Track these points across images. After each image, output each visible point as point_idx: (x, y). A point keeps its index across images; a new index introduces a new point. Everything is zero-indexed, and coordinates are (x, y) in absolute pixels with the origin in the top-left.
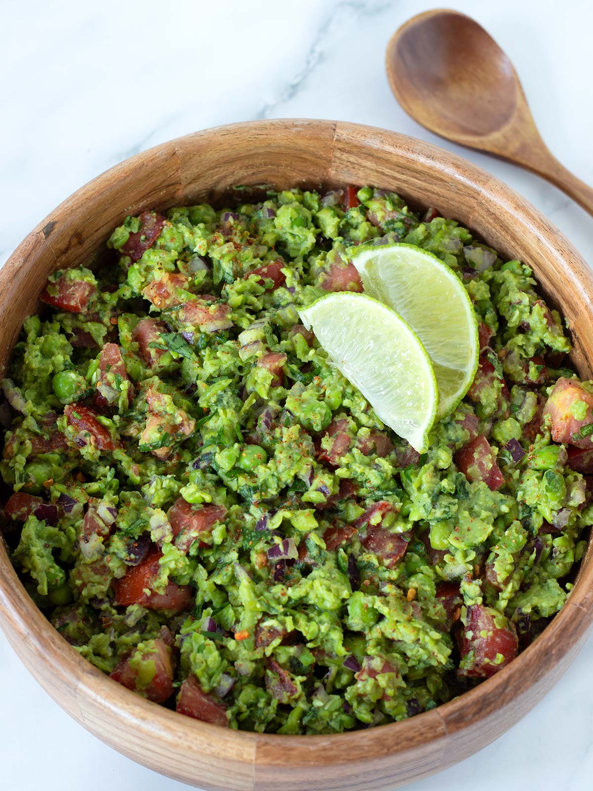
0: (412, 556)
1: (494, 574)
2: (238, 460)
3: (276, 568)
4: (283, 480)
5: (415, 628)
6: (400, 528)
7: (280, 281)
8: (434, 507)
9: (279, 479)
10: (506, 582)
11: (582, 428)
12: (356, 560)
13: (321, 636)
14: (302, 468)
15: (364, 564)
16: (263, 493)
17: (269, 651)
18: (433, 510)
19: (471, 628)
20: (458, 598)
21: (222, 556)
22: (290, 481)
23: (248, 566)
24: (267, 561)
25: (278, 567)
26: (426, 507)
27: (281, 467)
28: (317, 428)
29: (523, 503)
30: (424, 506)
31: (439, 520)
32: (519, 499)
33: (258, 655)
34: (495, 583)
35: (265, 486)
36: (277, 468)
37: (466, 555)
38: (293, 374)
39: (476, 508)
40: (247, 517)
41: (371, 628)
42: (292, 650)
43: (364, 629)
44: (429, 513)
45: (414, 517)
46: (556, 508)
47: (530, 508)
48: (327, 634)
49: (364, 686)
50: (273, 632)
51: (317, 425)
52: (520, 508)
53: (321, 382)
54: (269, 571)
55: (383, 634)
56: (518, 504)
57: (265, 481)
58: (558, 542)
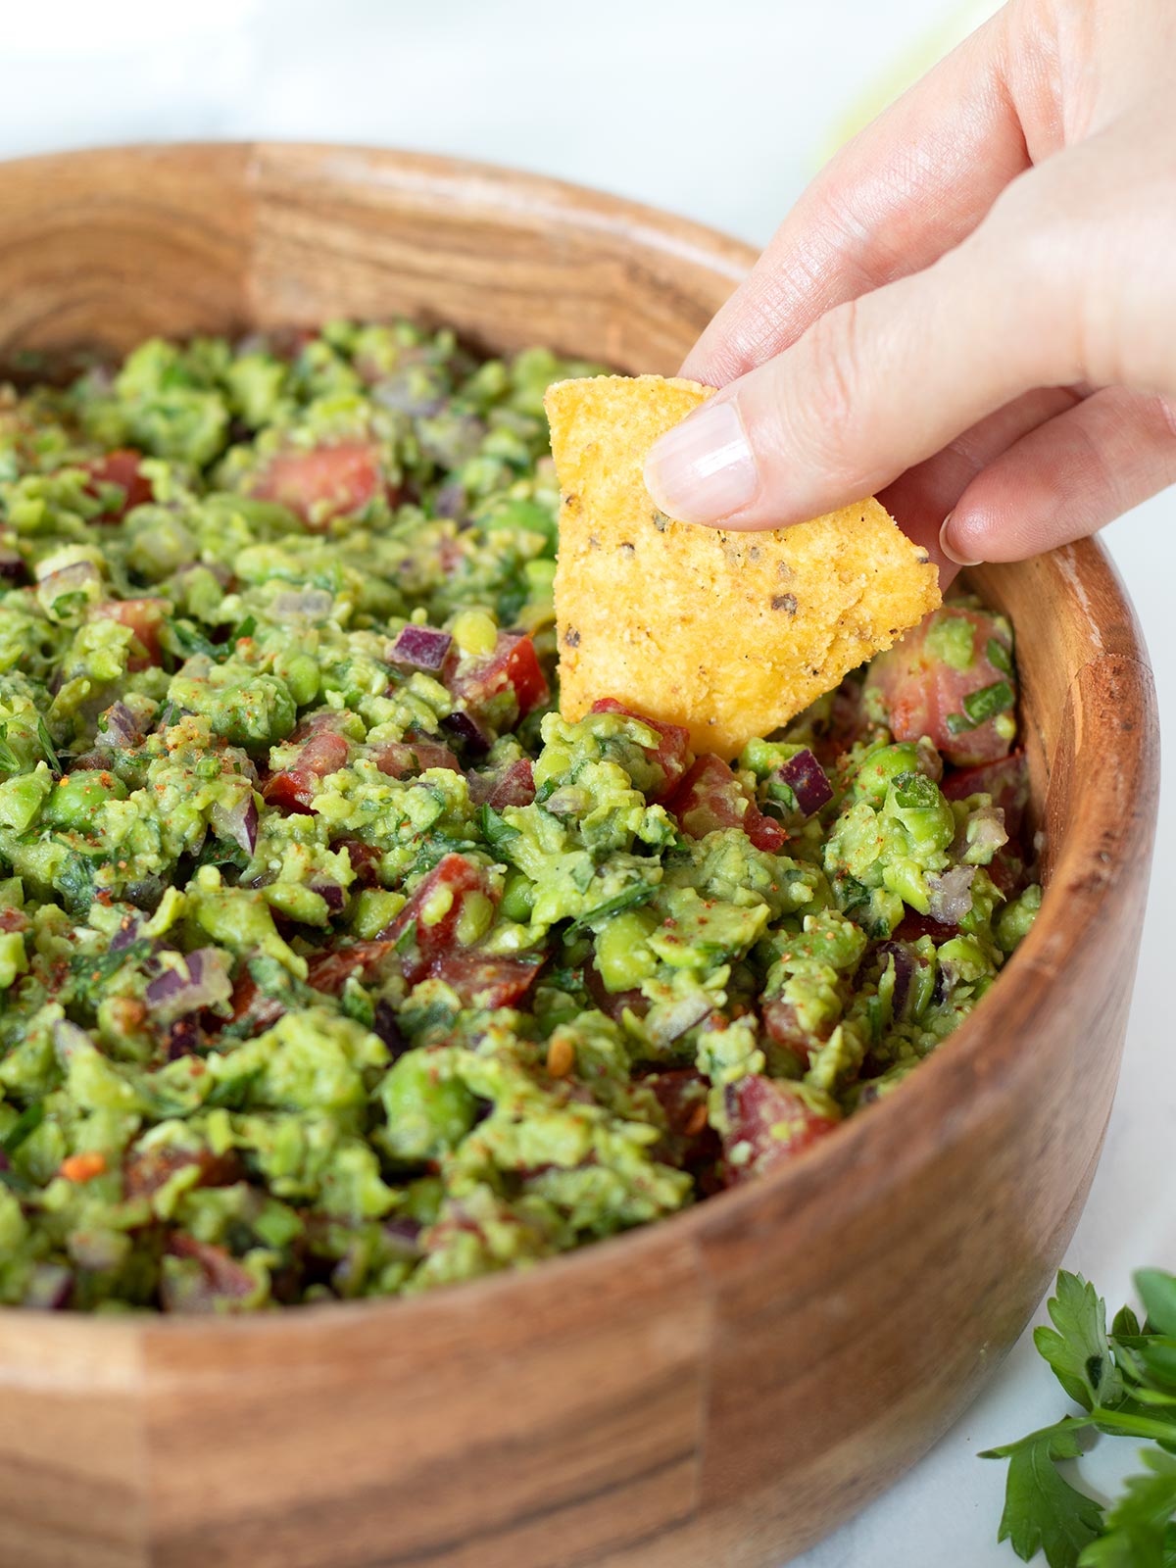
0: (551, 998)
1: (789, 1012)
2: (48, 800)
3: (172, 1033)
4: (175, 827)
5: (579, 1120)
6: (510, 939)
7: (141, 493)
8: (599, 874)
9: (163, 830)
10: (825, 1031)
11: (969, 699)
12: (396, 1013)
13: (312, 1164)
14: (222, 793)
15: (419, 1016)
16: (122, 864)
17: (163, 1202)
18: (597, 881)
19: (744, 1135)
20: (695, 1083)
21: (18, 1025)
22: (192, 830)
23: (94, 1033)
24: (146, 1014)
25: (178, 1029)
26: (578, 874)
27: (168, 798)
28: (256, 728)
29: (843, 875)
30: (572, 872)
31: (616, 909)
32: (830, 864)
33: (135, 1213)
34: (795, 1031)
35: (127, 849)
36: (156, 803)
37: (701, 976)
38: (185, 642)
39: (717, 887)
40: (82, 933)
41: (455, 1145)
42: (233, 1197)
43: (434, 1148)
44: (587, 888)
45: (546, 913)
46: (934, 865)
47: (865, 889)
48: (330, 1160)
49: (451, 1260)
50: (172, 1159)
51: (257, 719)
52: (838, 886)
53: (256, 650)
54: (154, 1046)
55: (490, 1154)
56: (828, 878)
57: (126, 840)
58: (951, 952)
